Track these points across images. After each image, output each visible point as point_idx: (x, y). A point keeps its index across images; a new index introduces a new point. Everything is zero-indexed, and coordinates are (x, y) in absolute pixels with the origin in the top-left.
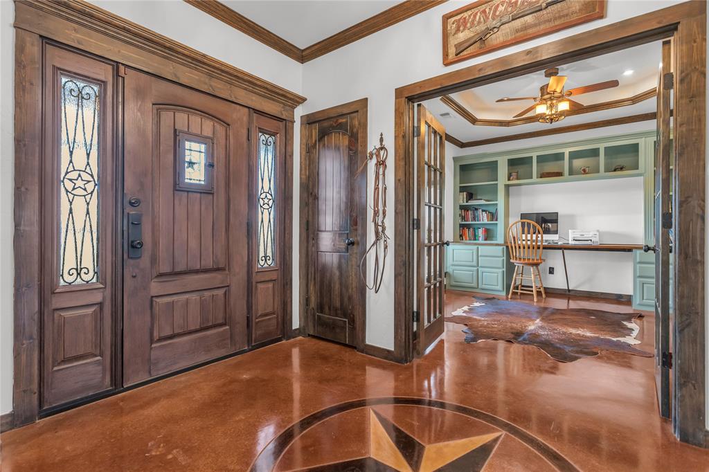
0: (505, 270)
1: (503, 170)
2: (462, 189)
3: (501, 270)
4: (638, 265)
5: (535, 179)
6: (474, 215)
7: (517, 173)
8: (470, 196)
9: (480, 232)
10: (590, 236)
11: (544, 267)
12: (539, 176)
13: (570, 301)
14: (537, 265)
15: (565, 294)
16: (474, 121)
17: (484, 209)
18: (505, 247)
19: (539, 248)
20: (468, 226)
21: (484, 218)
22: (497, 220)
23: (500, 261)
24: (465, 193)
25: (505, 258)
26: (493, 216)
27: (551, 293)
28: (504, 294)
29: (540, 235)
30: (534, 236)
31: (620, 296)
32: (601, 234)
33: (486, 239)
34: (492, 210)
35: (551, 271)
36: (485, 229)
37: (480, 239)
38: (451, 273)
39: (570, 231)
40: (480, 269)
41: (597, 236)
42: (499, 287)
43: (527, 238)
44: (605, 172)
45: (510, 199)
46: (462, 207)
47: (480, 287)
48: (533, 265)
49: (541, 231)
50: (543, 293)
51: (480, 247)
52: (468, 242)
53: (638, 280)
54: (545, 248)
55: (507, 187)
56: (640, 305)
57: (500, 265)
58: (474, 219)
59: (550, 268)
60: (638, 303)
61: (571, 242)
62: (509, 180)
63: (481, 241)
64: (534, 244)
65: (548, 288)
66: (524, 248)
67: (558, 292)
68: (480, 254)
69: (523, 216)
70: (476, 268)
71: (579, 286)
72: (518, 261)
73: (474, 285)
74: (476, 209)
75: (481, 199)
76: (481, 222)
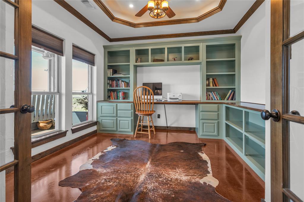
0: (133, 118)
1: (133, 56)
2: (110, 67)
3: (130, 119)
4: (201, 113)
5: (150, 63)
6: (117, 83)
7: (141, 59)
8: (115, 72)
9: (121, 95)
10: (178, 96)
11: (155, 115)
12: (153, 61)
13: (168, 133)
14: (151, 115)
15: (165, 130)
16: (112, 18)
17: (123, 80)
18: (133, 104)
19: (151, 104)
20: (114, 91)
21: (122, 86)
22: (129, 87)
23: (129, 113)
24: (111, 70)
25: (133, 111)
26: (128, 84)
27: (159, 129)
28: (132, 134)
29: (152, 96)
30: (149, 96)
31: (190, 128)
32: (183, 95)
33: (124, 99)
34: (127, 80)
35: (159, 116)
36: (123, 92)
37: (121, 98)
38: (100, 122)
39: (168, 93)
40: (118, 118)
41: (181, 96)
42: (130, 130)
43: (145, 98)
44: (184, 60)
45: (137, 74)
46: (110, 79)
47: (118, 130)
48: (148, 115)
49: (153, 94)
50: (154, 131)
51: (118, 104)
52: (113, 100)
53: (201, 121)
54: (155, 103)
55: (136, 67)
56: (202, 135)
57: (130, 116)
58: (117, 86)
59: (158, 115)
60: (201, 134)
61: (169, 100)
62: (136, 62)
63: (121, 100)
64: (149, 101)
65: (157, 126)
66: (143, 104)
67: (162, 128)
68: (118, 109)
69: (144, 84)
70: (115, 118)
71: (171, 125)
72: (140, 113)
73: (115, 129)
74: (118, 80)
75: (121, 74)
76: (121, 88)
